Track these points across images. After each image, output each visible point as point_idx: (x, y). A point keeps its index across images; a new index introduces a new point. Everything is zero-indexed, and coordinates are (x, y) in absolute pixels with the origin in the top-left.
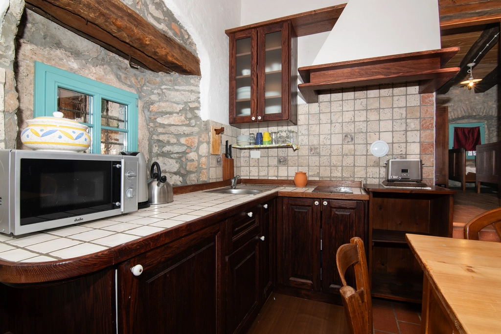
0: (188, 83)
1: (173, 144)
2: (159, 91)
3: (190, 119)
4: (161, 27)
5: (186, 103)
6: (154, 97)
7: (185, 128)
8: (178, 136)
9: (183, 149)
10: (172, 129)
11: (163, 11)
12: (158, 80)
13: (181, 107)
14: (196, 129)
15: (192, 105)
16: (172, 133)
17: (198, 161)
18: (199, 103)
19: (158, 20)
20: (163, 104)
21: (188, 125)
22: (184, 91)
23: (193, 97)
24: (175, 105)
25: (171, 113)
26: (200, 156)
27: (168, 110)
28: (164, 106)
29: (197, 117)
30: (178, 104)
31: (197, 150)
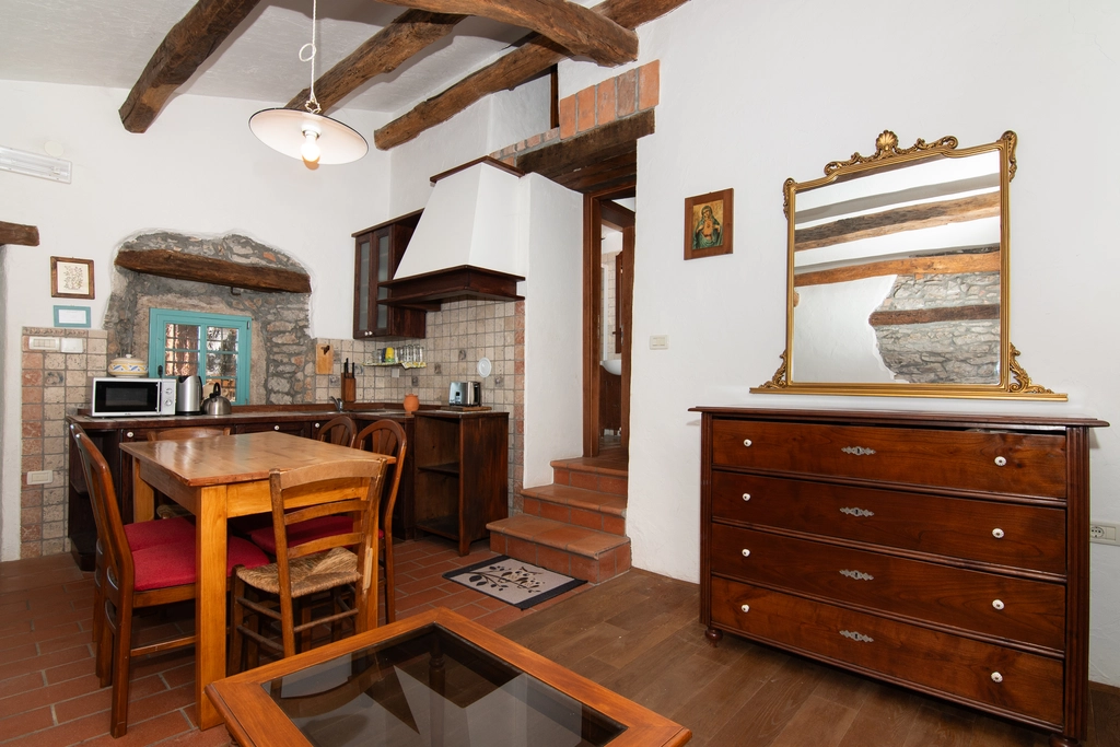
0: (299, 302)
1: (284, 364)
2: (274, 311)
3: (300, 338)
4: (254, 260)
5: (296, 321)
6: (270, 317)
7: (295, 347)
8: (290, 355)
9: (293, 369)
10: (285, 348)
11: (252, 247)
12: (273, 299)
13: (293, 325)
14: (304, 348)
15: (301, 324)
16: (285, 353)
17: (304, 381)
18: (308, 320)
19: (246, 256)
20: (277, 324)
21: (298, 344)
22: (294, 309)
23: (302, 316)
24: (287, 324)
25: (284, 332)
26: (306, 376)
27: (282, 329)
28: (278, 325)
29: (305, 336)
30: (290, 322)
31: (303, 371)
